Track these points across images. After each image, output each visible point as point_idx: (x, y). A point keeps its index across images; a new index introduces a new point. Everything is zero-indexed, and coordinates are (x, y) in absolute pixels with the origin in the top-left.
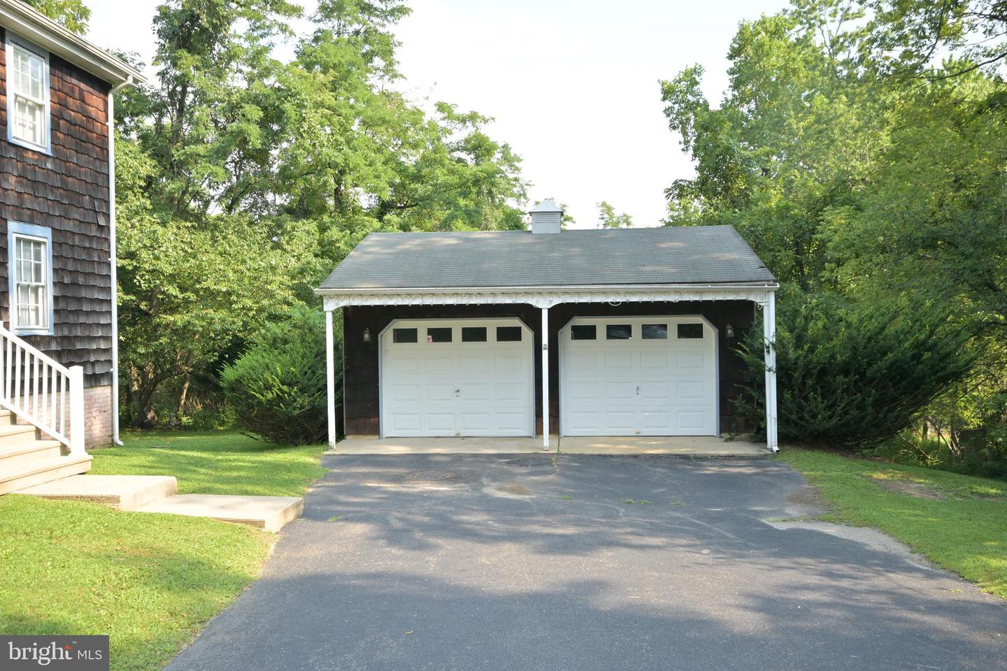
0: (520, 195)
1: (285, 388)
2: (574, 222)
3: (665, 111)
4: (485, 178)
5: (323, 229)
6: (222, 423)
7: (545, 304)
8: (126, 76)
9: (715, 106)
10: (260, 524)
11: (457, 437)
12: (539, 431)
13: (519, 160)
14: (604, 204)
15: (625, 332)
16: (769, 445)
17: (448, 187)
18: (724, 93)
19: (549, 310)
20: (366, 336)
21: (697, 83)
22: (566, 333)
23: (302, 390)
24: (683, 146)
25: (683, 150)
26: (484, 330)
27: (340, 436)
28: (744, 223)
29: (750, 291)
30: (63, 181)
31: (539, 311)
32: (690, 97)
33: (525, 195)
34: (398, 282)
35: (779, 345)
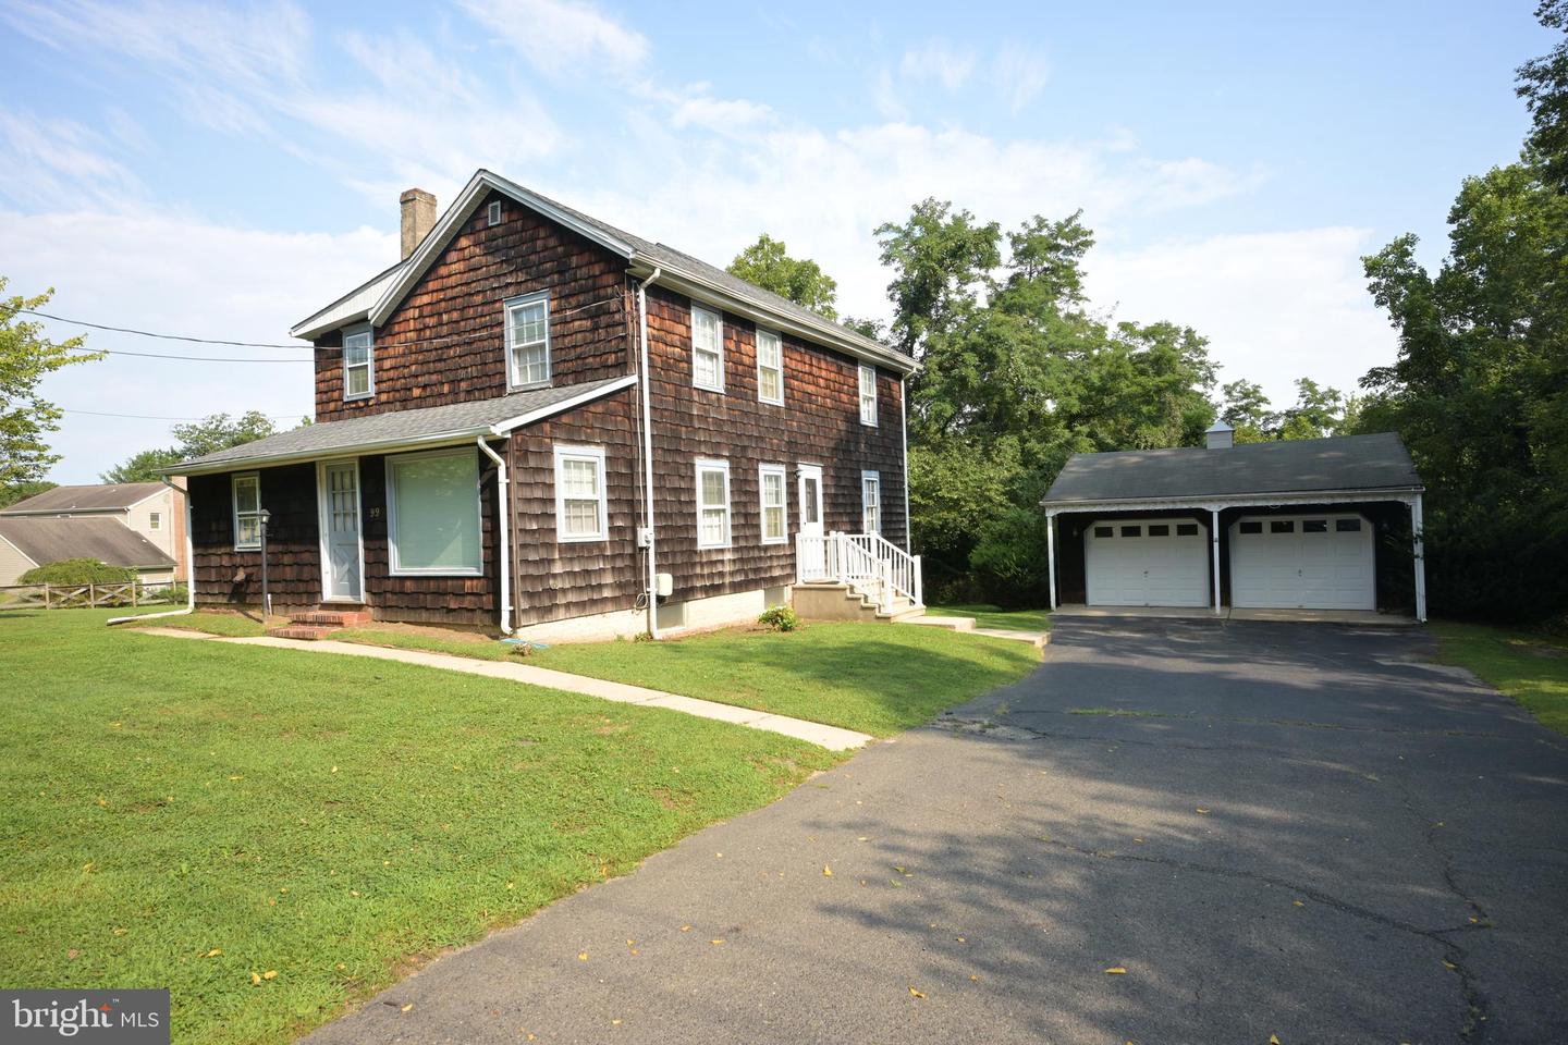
0: (1207, 378)
1: (1019, 569)
2: (1269, 403)
3: (1369, 289)
4: (1167, 387)
5: (1023, 441)
6: (943, 599)
7: (1214, 509)
8: (912, 368)
9: (1433, 275)
10: (1033, 643)
11: (1146, 606)
12: (1213, 604)
13: (1205, 343)
14: (1305, 381)
15: (1289, 528)
16: (1418, 618)
17: (1131, 397)
18: (1444, 261)
19: (1220, 513)
20: (1075, 533)
21: (1410, 254)
22: (1235, 529)
23: (1031, 571)
24: (1392, 322)
25: (1393, 326)
26: (1167, 527)
27: (1058, 604)
28: (1449, 410)
29: (1399, 494)
30: (883, 442)
31: (1211, 513)
32: (1400, 270)
33: (1212, 379)
34: (1097, 495)
35: (1425, 538)
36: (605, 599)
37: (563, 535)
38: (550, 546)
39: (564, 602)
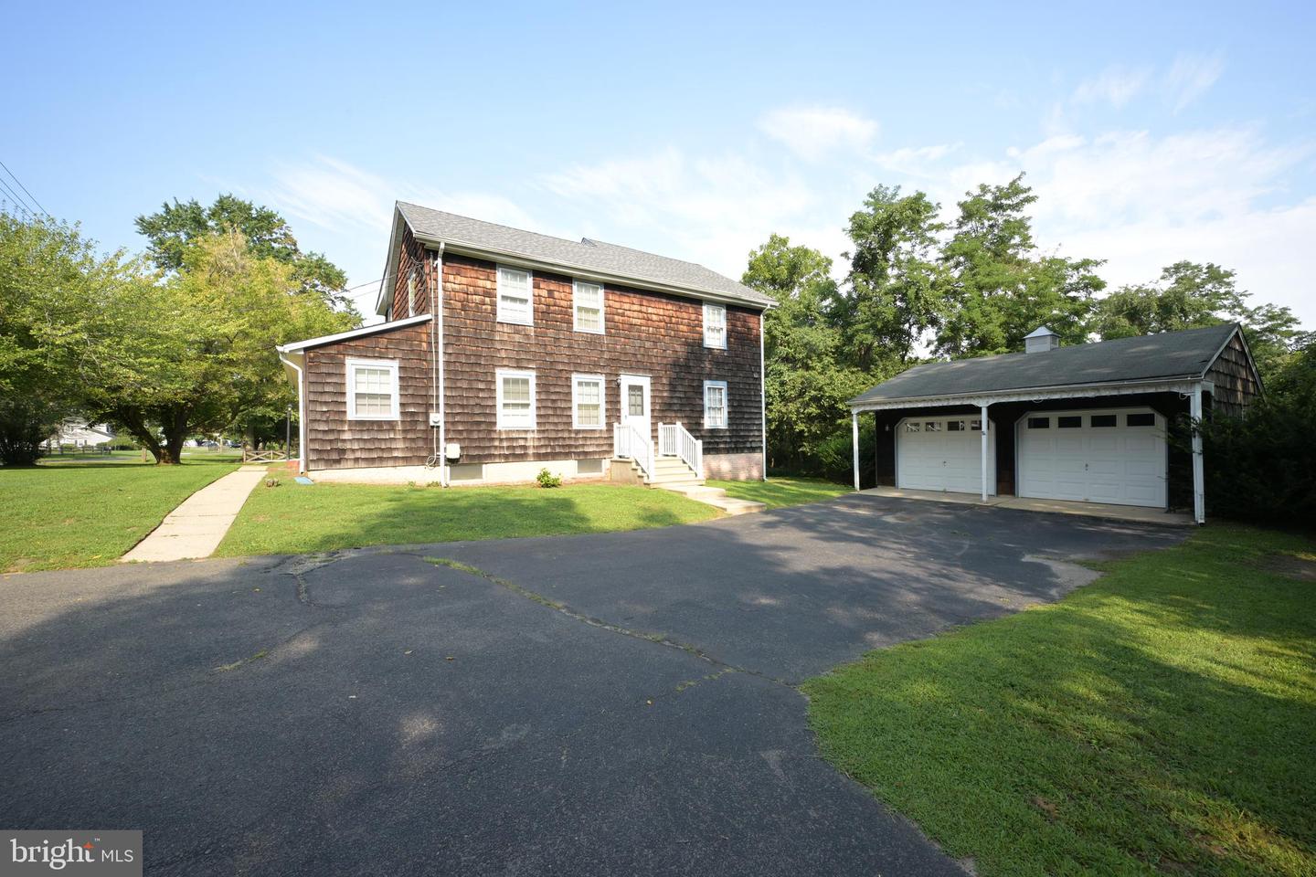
7: (983, 404)
8: (766, 305)
11: (944, 492)
15: (1075, 423)
16: (1196, 518)
20: (887, 428)
22: (1020, 424)
26: (962, 423)
29: (1173, 384)
30: (734, 360)
31: (979, 409)
34: (894, 395)
36: (396, 458)
37: (351, 415)
38: (343, 422)
39: (352, 457)
